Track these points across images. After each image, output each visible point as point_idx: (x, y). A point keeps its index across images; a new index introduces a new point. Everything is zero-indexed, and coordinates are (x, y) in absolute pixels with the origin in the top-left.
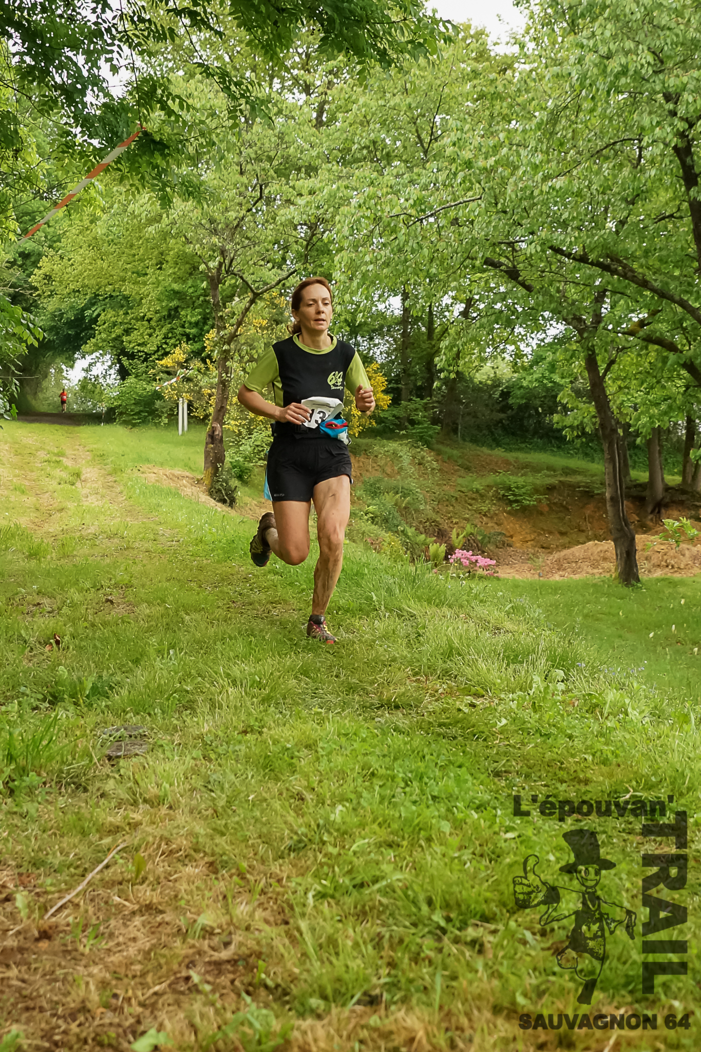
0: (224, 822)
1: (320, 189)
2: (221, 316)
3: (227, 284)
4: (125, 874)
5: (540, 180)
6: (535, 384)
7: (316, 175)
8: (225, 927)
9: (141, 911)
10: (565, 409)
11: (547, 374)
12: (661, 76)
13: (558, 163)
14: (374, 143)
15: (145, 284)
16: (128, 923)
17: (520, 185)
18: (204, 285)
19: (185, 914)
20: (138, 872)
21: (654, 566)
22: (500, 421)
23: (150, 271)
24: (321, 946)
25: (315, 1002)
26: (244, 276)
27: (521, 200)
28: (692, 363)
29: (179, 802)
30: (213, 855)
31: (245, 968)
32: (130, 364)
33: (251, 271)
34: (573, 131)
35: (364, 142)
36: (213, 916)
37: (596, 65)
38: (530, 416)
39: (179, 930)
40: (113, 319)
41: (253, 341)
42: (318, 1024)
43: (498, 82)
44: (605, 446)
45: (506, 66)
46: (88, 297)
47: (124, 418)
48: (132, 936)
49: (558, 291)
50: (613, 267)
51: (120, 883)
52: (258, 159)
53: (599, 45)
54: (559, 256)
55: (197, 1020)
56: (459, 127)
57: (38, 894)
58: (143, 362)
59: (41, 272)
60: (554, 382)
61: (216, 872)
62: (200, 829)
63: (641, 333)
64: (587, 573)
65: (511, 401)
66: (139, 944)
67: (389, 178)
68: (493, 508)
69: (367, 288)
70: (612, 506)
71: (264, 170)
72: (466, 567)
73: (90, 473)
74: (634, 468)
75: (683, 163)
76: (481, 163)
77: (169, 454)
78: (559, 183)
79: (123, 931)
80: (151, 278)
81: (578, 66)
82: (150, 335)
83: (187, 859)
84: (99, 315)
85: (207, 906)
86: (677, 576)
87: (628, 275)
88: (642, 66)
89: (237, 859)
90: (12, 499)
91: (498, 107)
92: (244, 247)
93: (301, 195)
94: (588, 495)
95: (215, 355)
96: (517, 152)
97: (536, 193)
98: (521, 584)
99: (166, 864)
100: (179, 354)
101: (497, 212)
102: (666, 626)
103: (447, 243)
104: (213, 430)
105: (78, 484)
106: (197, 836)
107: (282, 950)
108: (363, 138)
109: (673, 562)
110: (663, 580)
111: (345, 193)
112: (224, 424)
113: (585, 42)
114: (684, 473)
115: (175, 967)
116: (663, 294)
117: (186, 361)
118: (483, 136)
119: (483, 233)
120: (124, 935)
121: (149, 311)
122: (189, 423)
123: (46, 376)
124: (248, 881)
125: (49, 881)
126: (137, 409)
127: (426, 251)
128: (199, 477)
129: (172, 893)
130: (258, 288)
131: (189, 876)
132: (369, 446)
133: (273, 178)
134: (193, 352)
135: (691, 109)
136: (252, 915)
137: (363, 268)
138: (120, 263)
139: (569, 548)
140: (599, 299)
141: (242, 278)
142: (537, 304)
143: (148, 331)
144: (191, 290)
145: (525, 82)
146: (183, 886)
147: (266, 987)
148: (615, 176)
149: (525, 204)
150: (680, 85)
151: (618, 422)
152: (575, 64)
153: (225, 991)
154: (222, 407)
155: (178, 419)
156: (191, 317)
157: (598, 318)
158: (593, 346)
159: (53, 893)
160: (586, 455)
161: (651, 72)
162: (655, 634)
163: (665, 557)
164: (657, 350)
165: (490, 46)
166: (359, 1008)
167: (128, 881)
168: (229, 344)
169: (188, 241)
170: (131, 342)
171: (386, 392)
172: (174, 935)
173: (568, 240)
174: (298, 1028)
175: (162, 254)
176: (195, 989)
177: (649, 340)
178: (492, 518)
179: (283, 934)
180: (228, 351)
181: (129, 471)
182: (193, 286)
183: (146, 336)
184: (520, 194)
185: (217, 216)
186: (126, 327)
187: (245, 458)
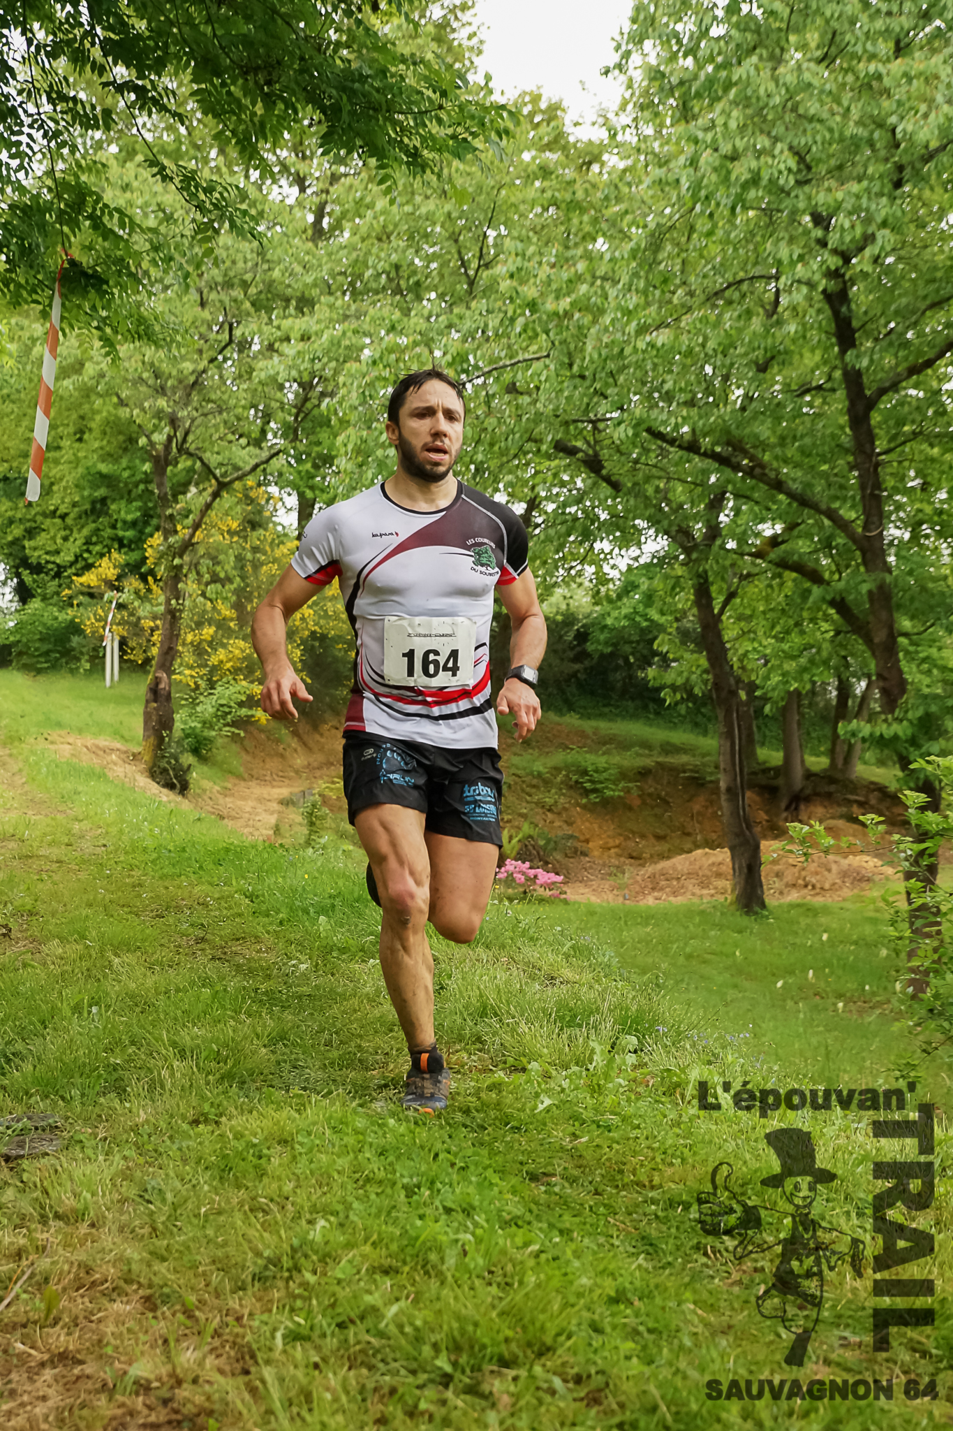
0: (165, 1243)
1: (316, 334)
2: (171, 516)
3: (180, 466)
4: (31, 1314)
5: (633, 333)
6: (624, 623)
7: (312, 312)
8: (165, 1378)
9: (52, 1362)
10: (665, 662)
11: (641, 608)
12: (807, 188)
13: (660, 308)
14: (397, 267)
15: (57, 462)
16: (36, 1377)
17: (605, 340)
18: (147, 467)
19: (111, 1366)
20: (49, 1309)
21: (787, 885)
22: (575, 675)
23: (66, 443)
24: (290, 1400)
26: (207, 456)
27: (605, 360)
28: (843, 599)
29: (104, 1217)
30: (150, 1286)
31: (191, 1429)
32: (34, 581)
33: (216, 449)
34: (683, 262)
35: (383, 265)
36: (150, 1365)
37: (715, 170)
38: (617, 668)
39: (104, 1385)
40: (10, 513)
41: (218, 550)
43: (577, 186)
44: (721, 714)
45: (590, 157)
47: (25, 660)
48: (41, 1393)
49: (657, 490)
50: (734, 460)
51: (25, 1326)
52: (228, 284)
53: (721, 141)
54: (659, 442)
56: (520, 250)
58: (54, 578)
60: (652, 621)
61: (154, 1309)
62: (132, 1251)
63: (773, 556)
64: (693, 894)
65: (590, 647)
66: (51, 1403)
67: (416, 322)
68: (562, 800)
70: (729, 800)
71: (235, 301)
72: (521, 885)
74: (763, 744)
75: (836, 313)
76: (550, 305)
77: (91, 714)
78: (662, 337)
79: (28, 1387)
80: (65, 455)
81: (691, 170)
82: (65, 539)
83: (116, 1292)
85: (142, 1353)
86: (818, 901)
87: (757, 471)
88: (780, 172)
89: (183, 1292)
91: (576, 222)
92: (205, 415)
93: (288, 339)
94: (697, 782)
95: (161, 571)
96: (602, 288)
97: (628, 351)
98: (598, 910)
99: (86, 1299)
100: (107, 568)
101: (572, 377)
102: (802, 971)
103: (499, 419)
104: (157, 681)
106: (129, 1262)
107: (239, 1405)
108: (380, 259)
109: (814, 880)
110: (799, 905)
111: (354, 340)
112: (174, 672)
113: (700, 135)
114: (832, 753)
116: (803, 501)
117: (119, 578)
118: (554, 265)
119: (551, 407)
120: (30, 1393)
121: (63, 502)
122: (121, 668)
124: (197, 1320)
126: (45, 647)
128: (137, 749)
129: (95, 1337)
130: (225, 475)
131: (119, 1315)
133: (248, 314)
134: (128, 565)
135: (848, 239)
136: (201, 1364)
137: (380, 453)
138: (21, 430)
139: (668, 858)
140: (716, 504)
141: (201, 459)
142: (626, 510)
143: (63, 533)
144: (126, 474)
145: (616, 187)
146: (110, 1328)
148: (740, 330)
149: (612, 365)
150: (833, 204)
151: (738, 680)
152: (685, 166)
154: (170, 649)
155: (104, 664)
156: (127, 513)
157: (714, 532)
158: (706, 572)
160: (696, 725)
161: (792, 182)
162: (785, 983)
163: (803, 873)
164: (794, 580)
165: (568, 128)
167: (35, 1322)
168: (181, 557)
169: (122, 403)
170: (36, 550)
172: (97, 1391)
173: (673, 420)
175: (82, 418)
177: (784, 564)
178: (559, 814)
179: (242, 1387)
180: (180, 567)
181: (32, 740)
182: (129, 468)
183: (59, 541)
184: (604, 352)
185: (165, 367)
186: (28, 525)
187: (204, 723)
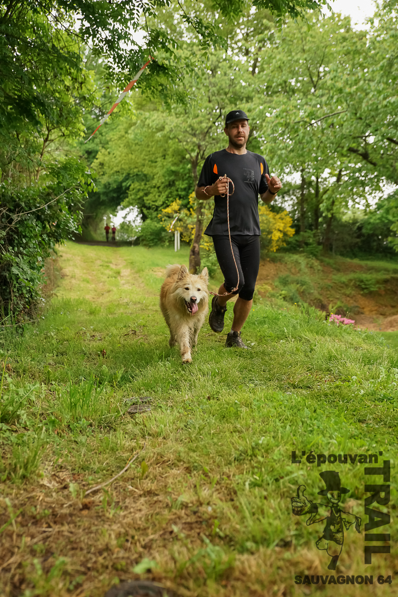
0: (195, 445)
1: (254, 109)
4: (136, 474)
5: (381, 99)
6: (378, 221)
7: (252, 101)
8: (195, 502)
9: (145, 495)
11: (384, 215)
14: (285, 82)
15: (156, 167)
16: (137, 501)
17: (370, 102)
19: (171, 496)
20: (144, 472)
22: (357, 243)
23: (159, 159)
24: (254, 514)
25: (250, 544)
27: (370, 111)
29: (169, 435)
30: (189, 463)
31: (206, 526)
32: (148, 213)
35: (279, 81)
36: (188, 496)
38: (374, 241)
39: (167, 505)
40: (138, 187)
42: (252, 558)
43: (358, 44)
45: (362, 36)
46: (124, 175)
47: (145, 242)
48: (139, 508)
49: (392, 166)
51: (133, 479)
52: (219, 94)
55: (176, 555)
57: (84, 485)
58: (155, 211)
59: (98, 161)
60: (389, 220)
61: (190, 473)
62: (181, 448)
65: (363, 232)
66: (143, 512)
67: (293, 102)
68: (353, 292)
69: (282, 164)
71: (222, 99)
73: (126, 272)
76: (347, 90)
77: (169, 261)
79: (134, 505)
80: (159, 164)
82: (159, 196)
83: (174, 465)
84: (130, 185)
85: (184, 491)
89: (203, 465)
90: (82, 285)
91: (357, 59)
92: (211, 144)
95: (195, 206)
96: (368, 84)
97: (379, 107)
99: (160, 468)
101: (357, 119)
103: (327, 137)
104: (194, 247)
105: (119, 278)
106: (179, 452)
107: (229, 514)
108: (278, 79)
112: (200, 244)
115: (164, 525)
117: (180, 210)
118: (349, 75)
119: (348, 131)
120: (134, 508)
121: (158, 182)
122: (181, 245)
123: (102, 220)
124: (209, 478)
125: (90, 478)
126: (152, 237)
127: (315, 142)
129: (164, 484)
131: (174, 474)
132: (283, 257)
133: (227, 104)
134: (182, 205)
136: (211, 496)
137: (279, 152)
138: (142, 156)
139: (397, 314)
142: (379, 173)
143: (158, 194)
144: (181, 171)
145: (373, 43)
146: (170, 480)
147: (220, 537)
149: (373, 113)
153: (194, 539)
154: (199, 235)
155: (174, 243)
156: (182, 184)
159: (92, 484)
165: (352, 26)
166: (277, 549)
167: (137, 478)
169: (179, 141)
170: (148, 200)
171: (292, 227)
172: (164, 508)
174: (239, 560)
175: (165, 150)
176: (177, 538)
178: (352, 298)
179: (231, 506)
180: (202, 204)
181: (147, 271)
182: (182, 168)
183: (157, 197)
184: (370, 108)
185: (196, 126)
186: (145, 192)
187: (212, 264)
